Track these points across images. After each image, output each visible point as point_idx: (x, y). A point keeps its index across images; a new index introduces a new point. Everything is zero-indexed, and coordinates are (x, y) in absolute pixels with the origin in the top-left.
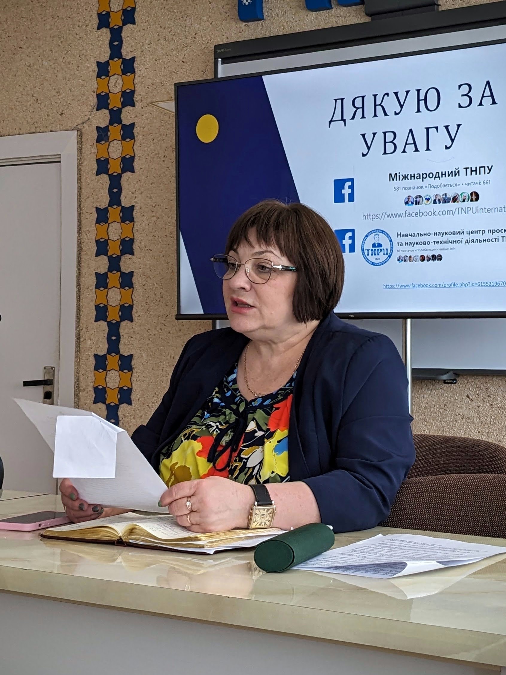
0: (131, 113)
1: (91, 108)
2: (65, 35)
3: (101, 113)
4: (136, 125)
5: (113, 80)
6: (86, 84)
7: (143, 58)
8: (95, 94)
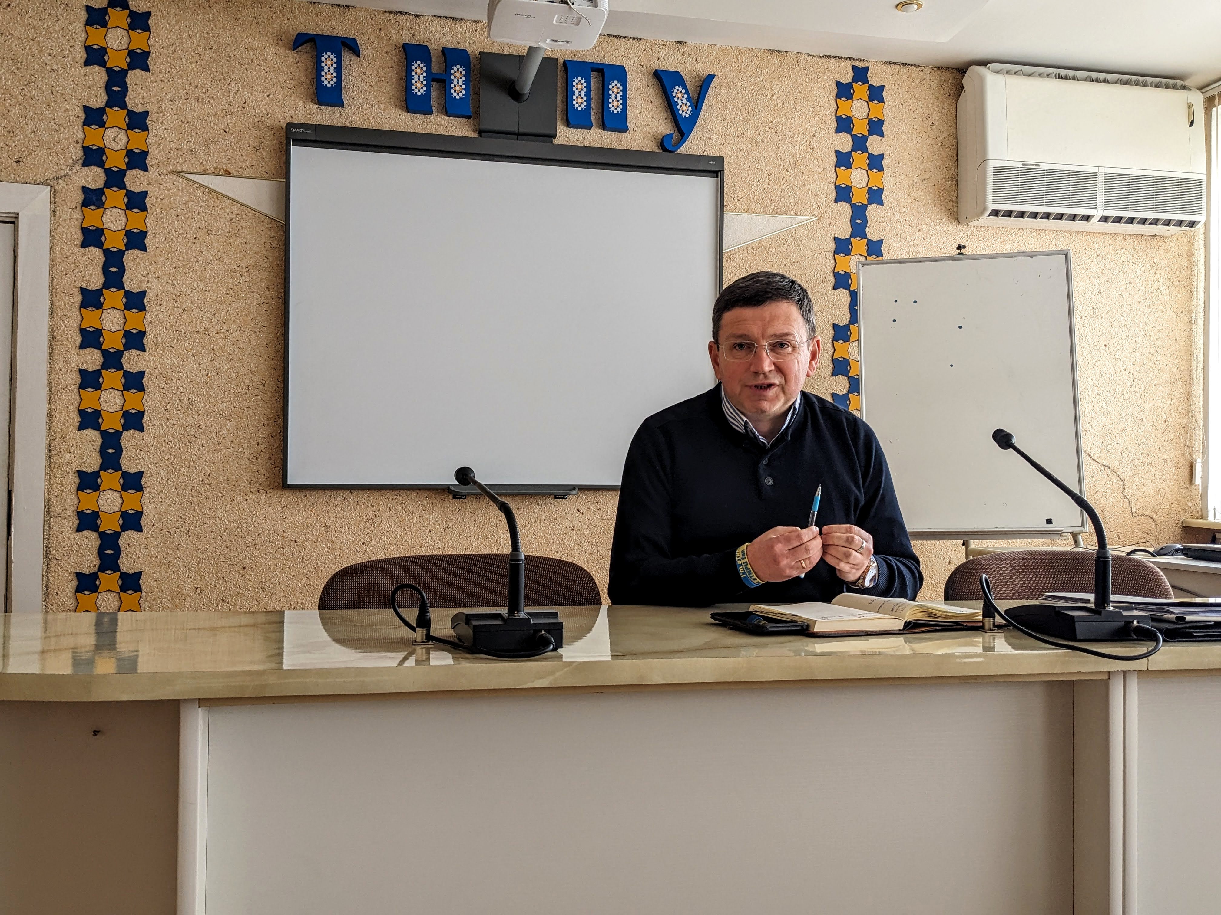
0: (142, 179)
1: (71, 161)
2: (24, 60)
3: (91, 171)
4: (149, 195)
5: (110, 133)
6: (62, 130)
7: (161, 115)
8: (80, 145)
